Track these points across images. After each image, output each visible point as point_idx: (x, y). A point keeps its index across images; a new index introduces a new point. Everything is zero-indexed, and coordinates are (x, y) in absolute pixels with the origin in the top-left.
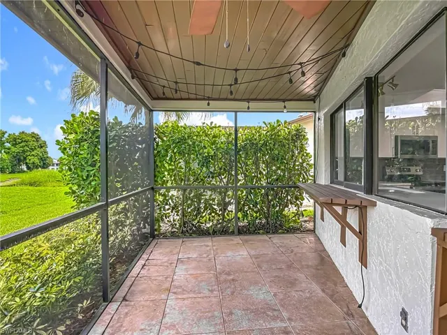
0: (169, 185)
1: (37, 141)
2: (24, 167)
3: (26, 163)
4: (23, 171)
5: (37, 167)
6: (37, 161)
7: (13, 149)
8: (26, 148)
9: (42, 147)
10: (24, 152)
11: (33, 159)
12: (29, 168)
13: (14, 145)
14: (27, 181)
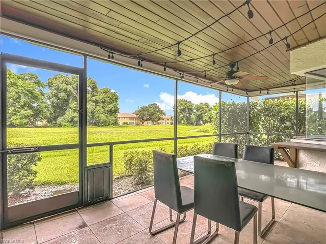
0: (262, 132)
1: (208, 108)
2: (201, 122)
3: (202, 120)
4: (201, 125)
5: (208, 123)
6: (207, 119)
7: (197, 113)
8: (203, 112)
9: (210, 111)
10: (202, 114)
11: (206, 118)
12: (204, 123)
13: (197, 111)
14: (202, 130)
